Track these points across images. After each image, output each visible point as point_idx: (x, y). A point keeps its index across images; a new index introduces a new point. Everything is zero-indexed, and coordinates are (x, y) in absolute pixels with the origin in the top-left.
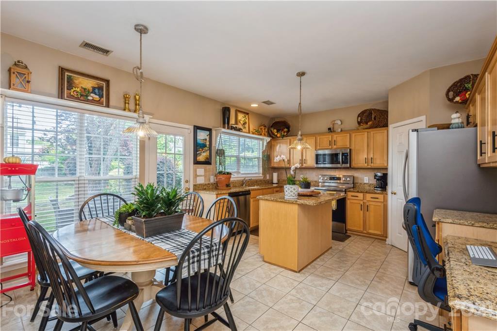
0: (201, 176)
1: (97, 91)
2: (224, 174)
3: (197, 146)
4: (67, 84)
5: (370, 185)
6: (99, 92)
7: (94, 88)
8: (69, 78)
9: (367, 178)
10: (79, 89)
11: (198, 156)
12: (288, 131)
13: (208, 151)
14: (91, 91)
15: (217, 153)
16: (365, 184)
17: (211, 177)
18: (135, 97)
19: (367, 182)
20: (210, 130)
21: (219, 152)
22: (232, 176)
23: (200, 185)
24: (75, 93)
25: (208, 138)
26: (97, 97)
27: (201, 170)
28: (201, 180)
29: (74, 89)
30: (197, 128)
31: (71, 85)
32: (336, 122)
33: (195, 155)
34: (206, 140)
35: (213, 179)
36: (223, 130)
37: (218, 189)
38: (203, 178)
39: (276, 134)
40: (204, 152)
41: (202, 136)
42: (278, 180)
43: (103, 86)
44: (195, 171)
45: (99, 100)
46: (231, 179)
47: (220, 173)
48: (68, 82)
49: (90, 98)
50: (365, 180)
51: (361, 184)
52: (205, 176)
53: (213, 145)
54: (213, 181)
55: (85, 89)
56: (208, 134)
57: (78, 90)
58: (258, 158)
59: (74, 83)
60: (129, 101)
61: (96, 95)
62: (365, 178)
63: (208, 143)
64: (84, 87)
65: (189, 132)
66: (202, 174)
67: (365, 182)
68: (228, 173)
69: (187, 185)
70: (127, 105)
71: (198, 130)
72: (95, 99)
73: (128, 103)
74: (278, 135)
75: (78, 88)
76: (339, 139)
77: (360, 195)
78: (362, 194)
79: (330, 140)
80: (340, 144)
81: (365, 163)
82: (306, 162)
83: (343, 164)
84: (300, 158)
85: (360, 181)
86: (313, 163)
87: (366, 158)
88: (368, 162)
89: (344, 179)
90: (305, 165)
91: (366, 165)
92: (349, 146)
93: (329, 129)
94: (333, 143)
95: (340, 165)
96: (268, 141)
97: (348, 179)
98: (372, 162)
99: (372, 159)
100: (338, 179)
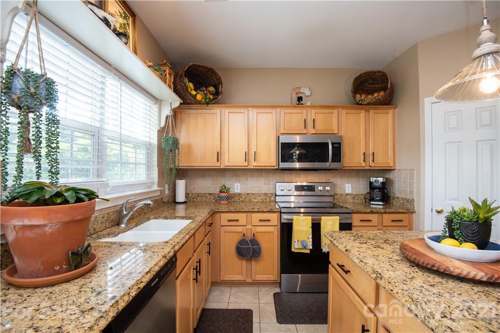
5: (354, 197)
9: (350, 185)
12: (217, 94)
16: (347, 194)
19: (350, 192)
32: (302, 91)
39: (194, 93)
42: (187, 195)
50: (347, 188)
51: (342, 195)
58: (148, 146)
62: (347, 185)
67: (347, 192)
74: (199, 97)
76: (319, 118)
77: (374, 218)
78: (376, 215)
79: (305, 117)
80: (320, 127)
81: (362, 162)
82: (258, 158)
83: (332, 161)
84: (245, 149)
85: (339, 191)
86: (272, 161)
87: (364, 154)
88: (367, 159)
89: (320, 188)
90: (255, 164)
91: (363, 164)
92: (336, 132)
93: (300, 99)
94: (310, 124)
95: (328, 164)
96: (173, 107)
97: (327, 188)
98: (373, 161)
99: (373, 154)
100: (310, 188)
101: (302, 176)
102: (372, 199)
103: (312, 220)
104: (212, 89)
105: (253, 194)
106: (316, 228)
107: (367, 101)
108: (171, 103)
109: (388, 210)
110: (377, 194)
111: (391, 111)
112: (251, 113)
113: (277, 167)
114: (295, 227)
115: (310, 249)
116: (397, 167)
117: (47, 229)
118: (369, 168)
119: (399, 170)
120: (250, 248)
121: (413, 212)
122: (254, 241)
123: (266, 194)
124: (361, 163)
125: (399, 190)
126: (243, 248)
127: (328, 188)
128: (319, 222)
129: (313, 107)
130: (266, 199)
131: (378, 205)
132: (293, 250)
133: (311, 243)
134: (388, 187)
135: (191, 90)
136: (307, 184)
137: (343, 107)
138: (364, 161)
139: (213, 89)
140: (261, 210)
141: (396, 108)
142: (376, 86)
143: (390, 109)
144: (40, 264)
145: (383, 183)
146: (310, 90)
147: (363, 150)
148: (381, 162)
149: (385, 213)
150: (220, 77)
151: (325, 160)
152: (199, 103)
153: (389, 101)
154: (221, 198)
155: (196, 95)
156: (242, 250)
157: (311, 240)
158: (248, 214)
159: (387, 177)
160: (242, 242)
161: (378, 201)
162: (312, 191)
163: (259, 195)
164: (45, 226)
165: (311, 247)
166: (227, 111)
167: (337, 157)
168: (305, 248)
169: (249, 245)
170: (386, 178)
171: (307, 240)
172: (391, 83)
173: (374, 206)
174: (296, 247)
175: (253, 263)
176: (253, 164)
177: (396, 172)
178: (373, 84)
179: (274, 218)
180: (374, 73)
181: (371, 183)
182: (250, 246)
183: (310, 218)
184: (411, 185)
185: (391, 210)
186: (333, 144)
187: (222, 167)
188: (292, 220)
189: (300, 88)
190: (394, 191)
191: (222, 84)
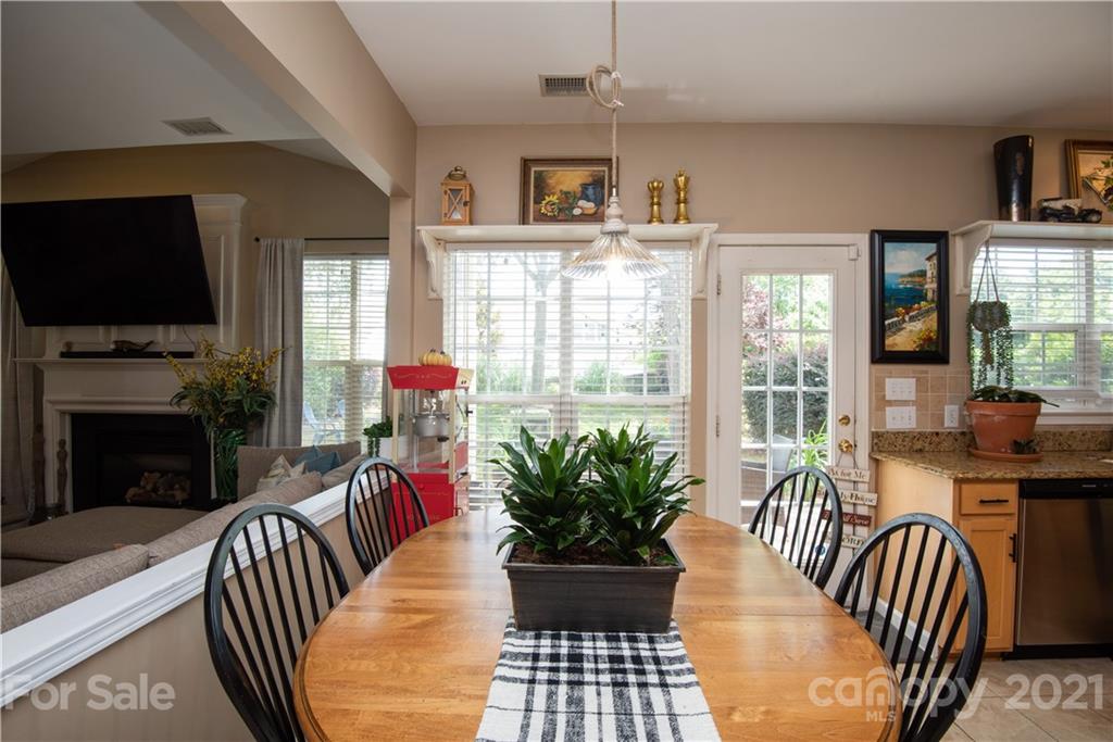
0: (904, 403)
1: (590, 191)
2: (1005, 397)
3: (883, 299)
4: (535, 192)
6: (595, 194)
7: (585, 186)
8: (540, 178)
10: (556, 197)
11: (888, 333)
13: (934, 315)
14: (579, 195)
15: (971, 319)
17: (948, 408)
18: (676, 182)
20: (939, 238)
21: (979, 314)
22: (1045, 408)
23: (897, 434)
24: (549, 208)
25: (931, 269)
26: (592, 205)
27: (902, 384)
28: (902, 419)
29: (547, 199)
30: (885, 237)
31: (542, 189)
33: (878, 332)
34: (923, 274)
35: (956, 415)
36: (1000, 227)
37: (977, 457)
38: (911, 411)
40: (912, 319)
41: (904, 262)
43: (604, 176)
44: (878, 387)
45: (596, 213)
46: (1040, 421)
47: (989, 394)
48: (535, 187)
49: (577, 212)
52: (920, 404)
53: (956, 286)
54: (956, 424)
55: (567, 193)
56: (934, 251)
57: (554, 199)
59: (548, 185)
60: (659, 197)
61: (589, 201)
63: (931, 286)
64: (565, 189)
65: (853, 256)
66: (905, 397)
68: (1023, 397)
69: (847, 432)
70: (655, 207)
71: (888, 246)
72: (586, 212)
73: (659, 204)
75: (554, 194)
144: (991, 444)
164: (994, 416)
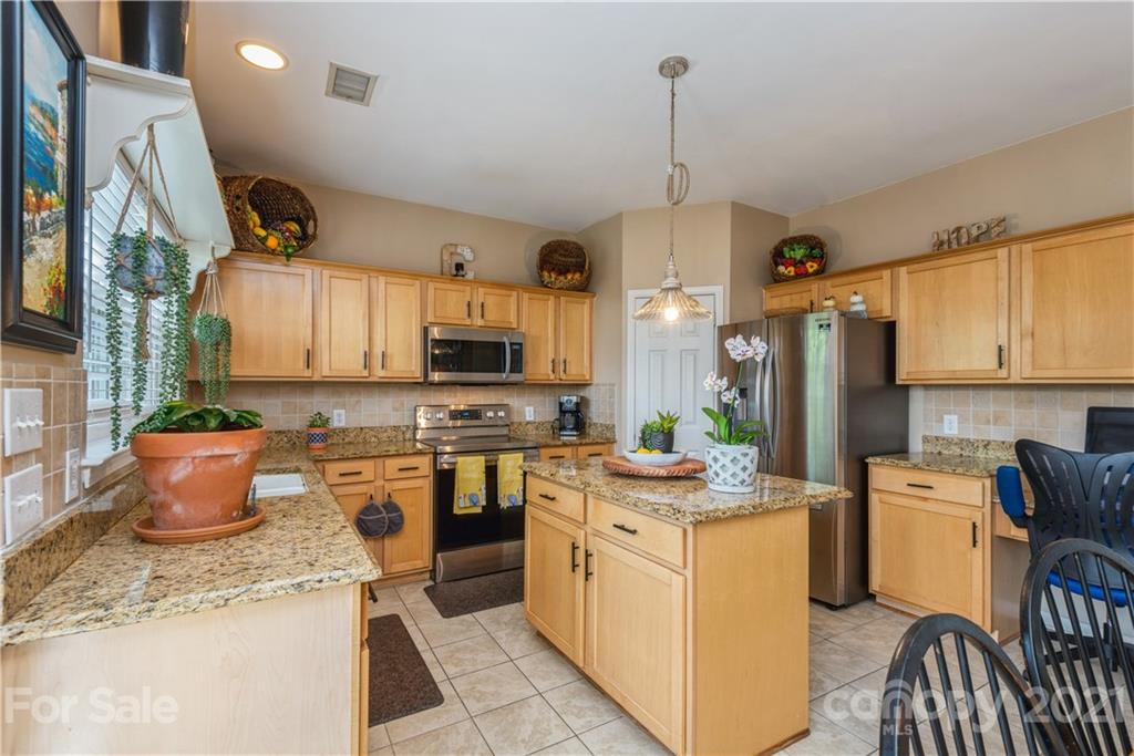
0: (26, 459)
5: (538, 425)
9: (532, 408)
12: (305, 238)
16: (528, 423)
17: (69, 458)
19: (532, 419)
32: (459, 251)
39: (262, 233)
50: (527, 414)
51: (520, 424)
52: (44, 456)
62: (527, 409)
67: (528, 419)
74: (272, 242)
76: (490, 302)
77: (566, 452)
78: (570, 449)
79: (468, 299)
80: (493, 316)
81: (550, 372)
82: (388, 364)
83: (511, 371)
84: (363, 347)
85: (516, 419)
86: (413, 368)
87: (553, 361)
88: (557, 369)
89: (490, 414)
90: (382, 373)
91: (552, 377)
92: (515, 326)
93: (459, 267)
94: (477, 311)
95: (504, 375)
96: (218, 255)
97: (499, 414)
98: (565, 371)
99: (565, 362)
100: (473, 414)
101: (459, 394)
102: (562, 428)
103: (486, 461)
104: (294, 227)
105: (372, 429)
106: (491, 473)
107: (558, 286)
108: (213, 248)
109: (584, 441)
110: (570, 420)
111: (588, 301)
112: (373, 281)
113: (421, 380)
114: (459, 475)
115: (483, 507)
116: (595, 381)
117: (236, 460)
118: (558, 382)
119: (597, 385)
120: (384, 518)
121: (615, 442)
122: (391, 506)
123: (396, 428)
124: (549, 375)
125: (596, 414)
126: (370, 520)
127: (501, 414)
128: (493, 464)
129: (479, 282)
130: (396, 437)
131: (569, 436)
132: (456, 511)
133: (484, 497)
134: (583, 409)
135: (255, 226)
136: (467, 408)
137: (526, 288)
138: (553, 372)
139: (298, 227)
140: (402, 452)
141: (594, 296)
142: (570, 260)
143: (585, 298)
144: (218, 508)
145: (577, 404)
146: (472, 251)
147: (551, 356)
148: (575, 372)
149: (581, 444)
150: (312, 208)
151: (501, 369)
152: (273, 252)
153: (584, 288)
154: (311, 438)
155: (266, 238)
156: (369, 524)
157: (484, 491)
158: (377, 460)
159: (582, 394)
160: (370, 509)
161: (572, 430)
162: (477, 418)
163: (383, 429)
164: (236, 455)
165: (484, 503)
166: (326, 273)
167: (517, 366)
168: (475, 505)
169: (381, 513)
170: (582, 397)
171: (479, 493)
172: (590, 264)
173: (565, 438)
174: (461, 506)
175: (387, 542)
176: (379, 374)
177: (592, 388)
178: (565, 256)
179: (424, 464)
180: (568, 243)
181: (561, 404)
182: (384, 514)
183: (483, 458)
184: (612, 405)
185: (587, 441)
186: (511, 344)
187: (316, 378)
188: (455, 463)
189: (456, 245)
190: (591, 415)
191: (315, 221)
